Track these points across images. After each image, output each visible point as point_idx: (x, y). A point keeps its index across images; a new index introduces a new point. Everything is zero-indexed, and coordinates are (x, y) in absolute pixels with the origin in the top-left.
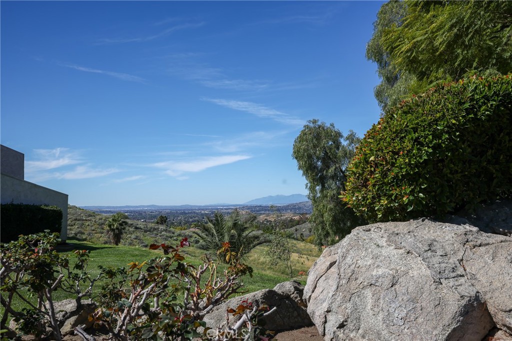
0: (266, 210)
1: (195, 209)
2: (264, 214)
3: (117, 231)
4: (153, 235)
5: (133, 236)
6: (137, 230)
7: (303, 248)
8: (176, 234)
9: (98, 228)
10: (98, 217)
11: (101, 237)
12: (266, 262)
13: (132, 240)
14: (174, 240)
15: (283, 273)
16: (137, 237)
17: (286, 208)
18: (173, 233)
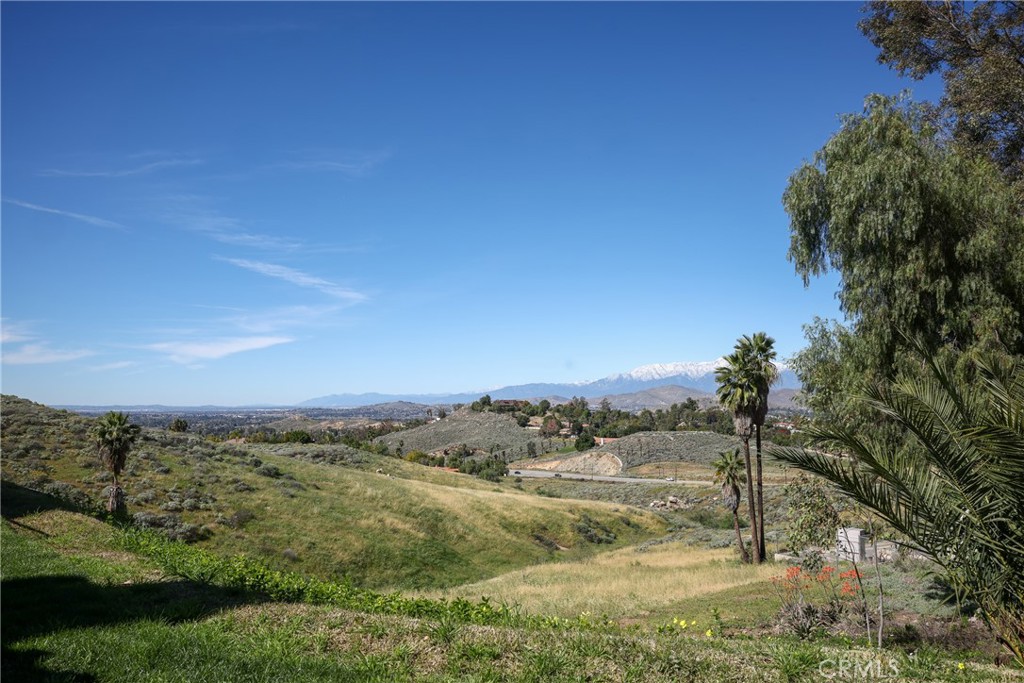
0: (327, 415)
1: (223, 412)
2: (325, 420)
3: (117, 445)
4: (178, 452)
5: (141, 454)
6: (149, 442)
7: (411, 470)
8: (218, 450)
9: (72, 438)
10: (73, 419)
11: (79, 454)
12: (376, 497)
13: (139, 461)
14: (217, 460)
15: (407, 515)
16: (148, 454)
17: (356, 412)
18: (213, 448)
